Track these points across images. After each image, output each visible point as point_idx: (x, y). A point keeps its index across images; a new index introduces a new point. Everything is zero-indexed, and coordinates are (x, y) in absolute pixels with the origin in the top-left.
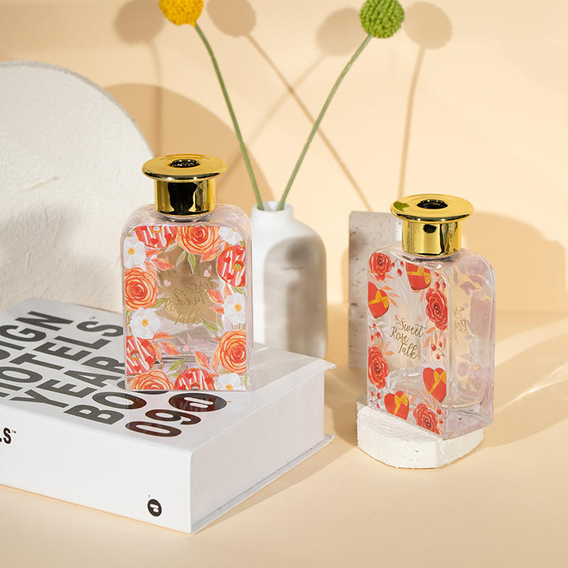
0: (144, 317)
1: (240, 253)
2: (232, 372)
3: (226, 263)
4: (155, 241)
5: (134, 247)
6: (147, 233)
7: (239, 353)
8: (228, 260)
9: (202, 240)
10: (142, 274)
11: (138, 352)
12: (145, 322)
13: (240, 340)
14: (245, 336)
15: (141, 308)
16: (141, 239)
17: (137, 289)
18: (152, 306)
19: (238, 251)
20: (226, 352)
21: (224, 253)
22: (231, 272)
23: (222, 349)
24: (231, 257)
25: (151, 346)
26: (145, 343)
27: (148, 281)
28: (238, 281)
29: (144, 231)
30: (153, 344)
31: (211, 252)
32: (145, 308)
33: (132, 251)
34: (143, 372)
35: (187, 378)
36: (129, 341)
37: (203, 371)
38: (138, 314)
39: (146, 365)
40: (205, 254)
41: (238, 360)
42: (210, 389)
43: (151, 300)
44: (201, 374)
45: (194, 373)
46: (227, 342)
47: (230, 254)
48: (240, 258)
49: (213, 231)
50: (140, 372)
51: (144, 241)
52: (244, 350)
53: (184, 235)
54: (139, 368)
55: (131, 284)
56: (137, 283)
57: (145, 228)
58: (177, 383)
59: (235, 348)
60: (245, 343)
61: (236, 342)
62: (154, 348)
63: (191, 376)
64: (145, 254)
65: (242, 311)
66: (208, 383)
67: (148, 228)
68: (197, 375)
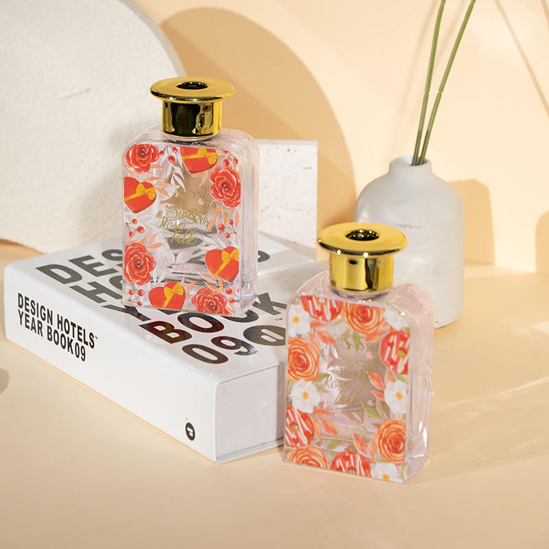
0: (306, 390)
1: (405, 340)
2: (390, 462)
3: (389, 348)
4: (320, 313)
5: (299, 315)
6: (313, 303)
7: (398, 443)
8: (391, 345)
9: (366, 319)
10: (306, 345)
11: (297, 425)
12: (305, 395)
13: (399, 430)
14: (404, 427)
15: (302, 380)
16: (307, 309)
17: (300, 360)
18: (313, 380)
19: (403, 337)
20: (385, 440)
21: (388, 337)
22: (394, 357)
23: (381, 437)
24: (395, 342)
25: (310, 420)
26: (305, 416)
27: (310, 353)
28: (400, 368)
29: (310, 302)
30: (312, 419)
31: (375, 334)
32: (306, 381)
33: (296, 320)
34: (301, 445)
35: (344, 461)
36: (289, 412)
37: (361, 456)
38: (299, 386)
39: (304, 440)
40: (368, 335)
41: (396, 450)
42: (366, 475)
43: (313, 374)
44: (358, 458)
45: (351, 456)
46: (385, 430)
47: (394, 339)
48: (404, 344)
49: (379, 313)
50: (298, 445)
51: (309, 311)
52: (404, 441)
53: (349, 312)
54: (297, 441)
55: (294, 353)
56: (299, 354)
57: (310, 298)
58: (334, 463)
59: (394, 438)
60: (404, 434)
61: (396, 432)
62: (313, 422)
63: (348, 458)
64: (309, 325)
65: (403, 400)
66: (365, 469)
67: (314, 299)
68: (355, 459)
